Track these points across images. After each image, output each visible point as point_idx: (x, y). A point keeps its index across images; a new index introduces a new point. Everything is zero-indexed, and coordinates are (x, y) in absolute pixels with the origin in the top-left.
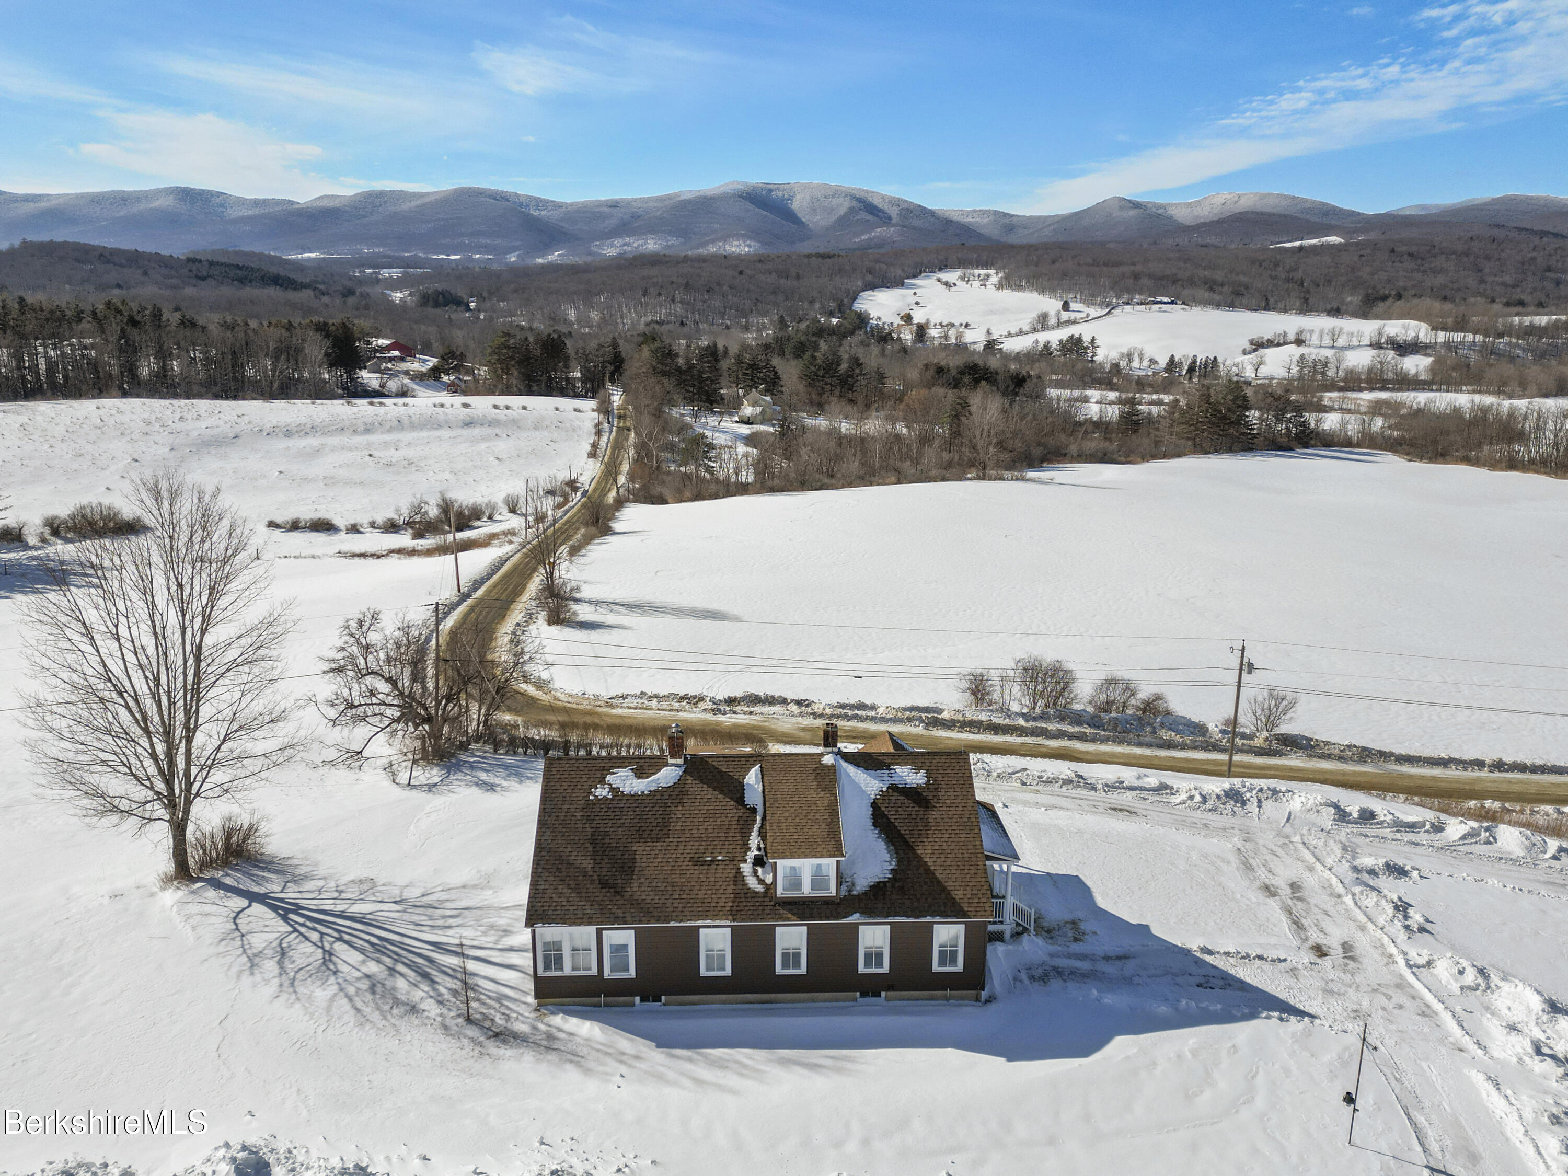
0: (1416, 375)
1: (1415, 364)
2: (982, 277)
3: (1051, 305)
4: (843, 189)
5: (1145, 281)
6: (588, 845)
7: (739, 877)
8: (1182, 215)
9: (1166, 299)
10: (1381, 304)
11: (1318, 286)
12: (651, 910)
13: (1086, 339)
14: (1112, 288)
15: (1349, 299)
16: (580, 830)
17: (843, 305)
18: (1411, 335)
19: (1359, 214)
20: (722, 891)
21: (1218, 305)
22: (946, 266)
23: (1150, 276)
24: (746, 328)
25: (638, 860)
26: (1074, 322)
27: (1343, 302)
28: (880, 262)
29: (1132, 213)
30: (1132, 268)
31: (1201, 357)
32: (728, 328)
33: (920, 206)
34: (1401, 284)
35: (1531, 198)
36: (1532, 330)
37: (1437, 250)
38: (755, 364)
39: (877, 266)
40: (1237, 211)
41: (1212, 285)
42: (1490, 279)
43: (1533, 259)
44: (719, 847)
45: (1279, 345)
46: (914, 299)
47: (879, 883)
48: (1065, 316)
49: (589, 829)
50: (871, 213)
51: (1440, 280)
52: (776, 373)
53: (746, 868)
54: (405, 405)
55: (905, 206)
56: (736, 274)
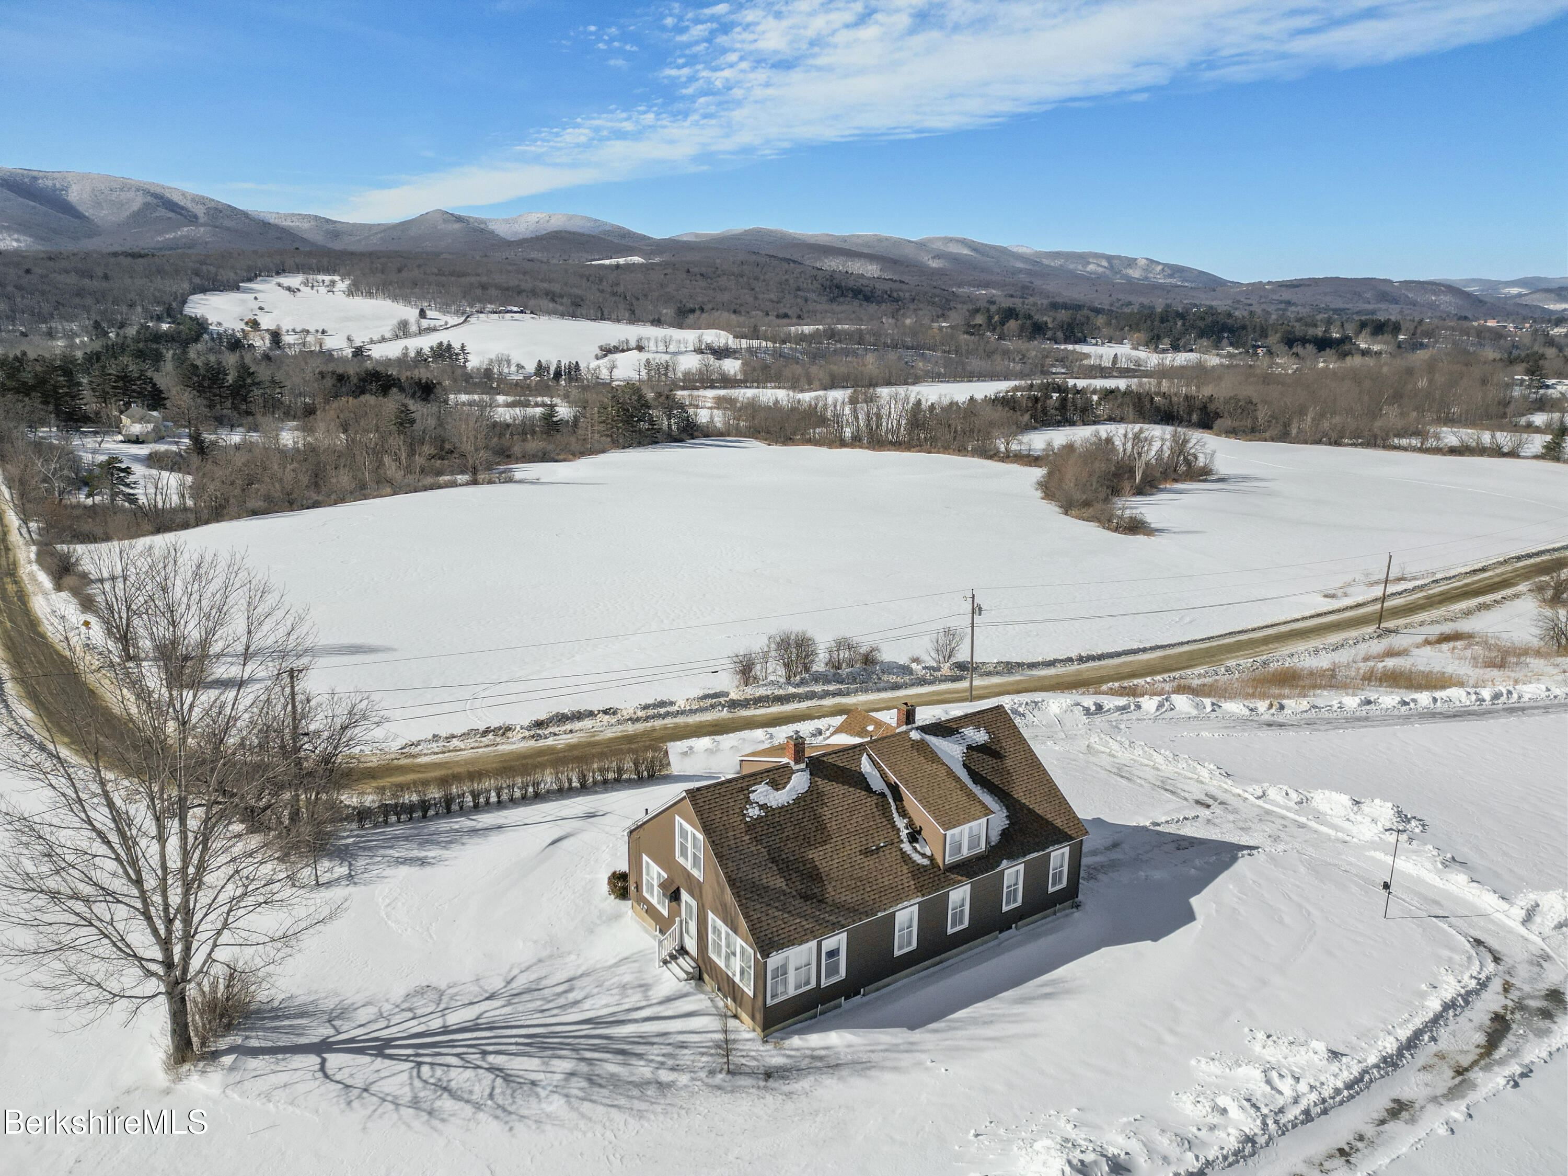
0: (735, 375)
1: (732, 366)
2: (327, 283)
3: (410, 313)
4: (133, 183)
5: (493, 292)
6: (770, 865)
7: (905, 858)
8: (502, 229)
9: (516, 309)
10: (691, 316)
11: (638, 299)
12: (856, 907)
13: (456, 346)
14: (464, 297)
15: (665, 311)
16: (755, 852)
17: (172, 312)
18: (722, 342)
19: (649, 238)
20: (900, 874)
21: (562, 315)
22: (284, 271)
23: (498, 287)
24: (51, 335)
25: (820, 866)
26: (435, 329)
27: (660, 314)
28: (206, 264)
29: (457, 226)
30: (478, 278)
31: (565, 362)
32: (24, 335)
33: (229, 206)
34: (700, 299)
35: (771, 231)
36: (802, 338)
37: (719, 272)
38: (126, 376)
39: (204, 267)
40: (550, 230)
41: (553, 297)
42: (761, 296)
43: (787, 280)
44: (876, 835)
45: (623, 351)
46: (256, 305)
47: (1003, 830)
48: (425, 323)
49: (763, 850)
50: (173, 211)
51: (726, 297)
52: (155, 385)
53: (906, 847)
55: (213, 205)
56: (21, 272)
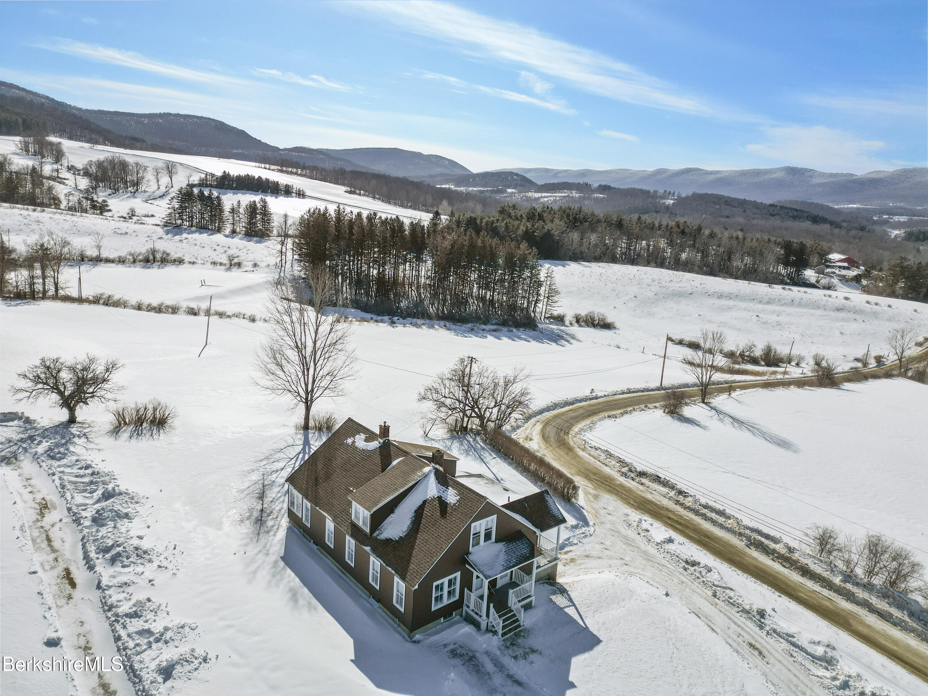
54: (805, 292)
